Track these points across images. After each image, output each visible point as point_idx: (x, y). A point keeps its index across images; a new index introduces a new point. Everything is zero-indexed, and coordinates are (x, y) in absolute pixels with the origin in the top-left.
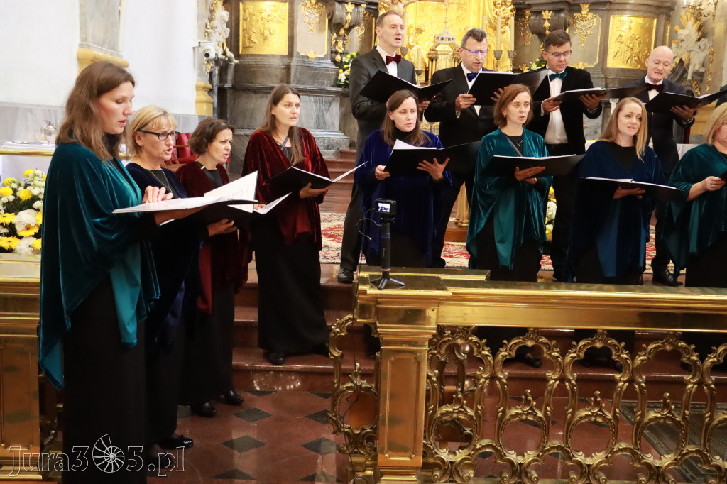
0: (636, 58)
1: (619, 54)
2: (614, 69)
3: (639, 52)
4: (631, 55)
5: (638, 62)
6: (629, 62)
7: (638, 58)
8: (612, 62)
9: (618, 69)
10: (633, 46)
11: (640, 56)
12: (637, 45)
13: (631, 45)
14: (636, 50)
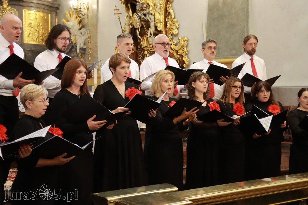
0: (42, 38)
1: (31, 35)
2: (29, 44)
3: (43, 34)
4: (38, 36)
5: (42, 40)
6: (37, 40)
7: (43, 38)
8: (27, 40)
9: (31, 45)
10: (39, 30)
11: (44, 36)
12: (41, 30)
13: (38, 29)
14: (41, 33)
